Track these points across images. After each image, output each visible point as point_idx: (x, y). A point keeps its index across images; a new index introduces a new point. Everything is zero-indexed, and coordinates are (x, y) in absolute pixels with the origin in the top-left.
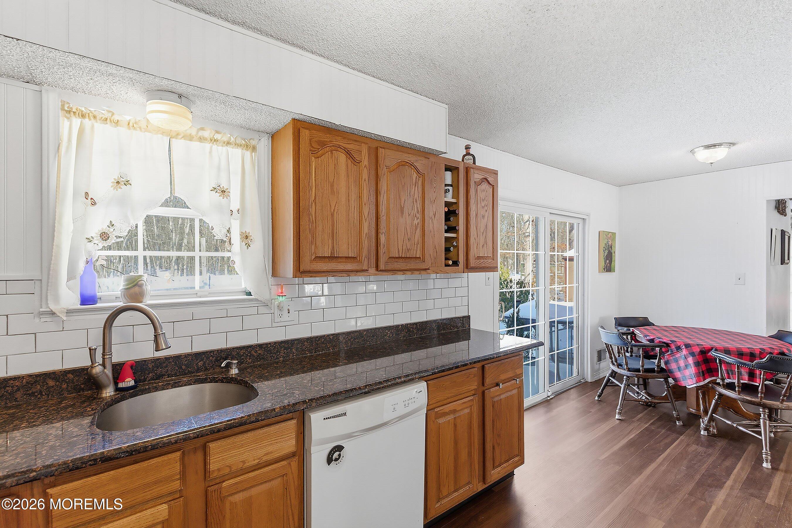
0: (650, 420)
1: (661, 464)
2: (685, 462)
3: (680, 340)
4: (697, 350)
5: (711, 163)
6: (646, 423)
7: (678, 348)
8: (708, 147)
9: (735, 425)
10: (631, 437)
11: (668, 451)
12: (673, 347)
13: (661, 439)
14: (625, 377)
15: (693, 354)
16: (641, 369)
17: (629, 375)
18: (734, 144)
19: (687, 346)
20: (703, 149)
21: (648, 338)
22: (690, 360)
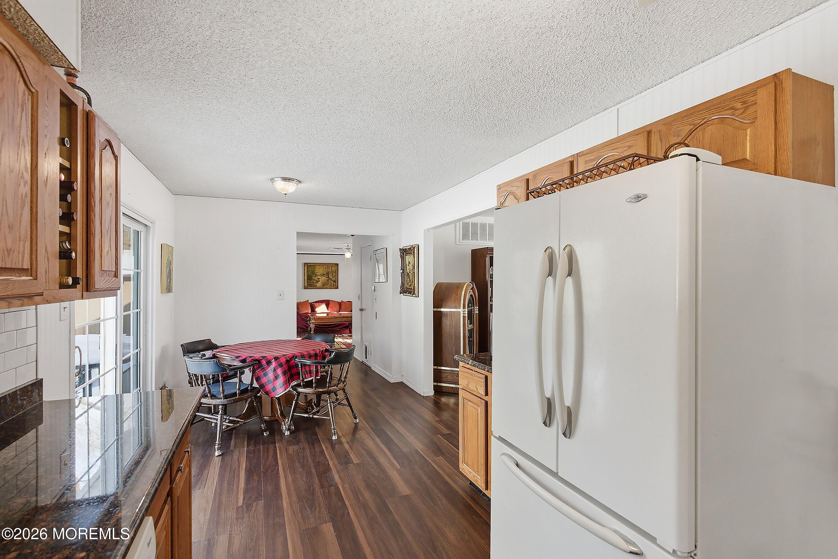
0: (243, 443)
1: (286, 477)
2: (297, 464)
3: (270, 354)
4: (283, 360)
5: (286, 194)
6: (243, 447)
7: (269, 363)
8: (285, 179)
9: (311, 416)
10: (244, 467)
11: (279, 461)
12: (264, 362)
13: (266, 455)
14: (220, 407)
15: (281, 365)
16: (238, 392)
17: (226, 403)
18: (300, 182)
19: (276, 358)
20: (281, 180)
21: (240, 358)
22: (279, 371)
